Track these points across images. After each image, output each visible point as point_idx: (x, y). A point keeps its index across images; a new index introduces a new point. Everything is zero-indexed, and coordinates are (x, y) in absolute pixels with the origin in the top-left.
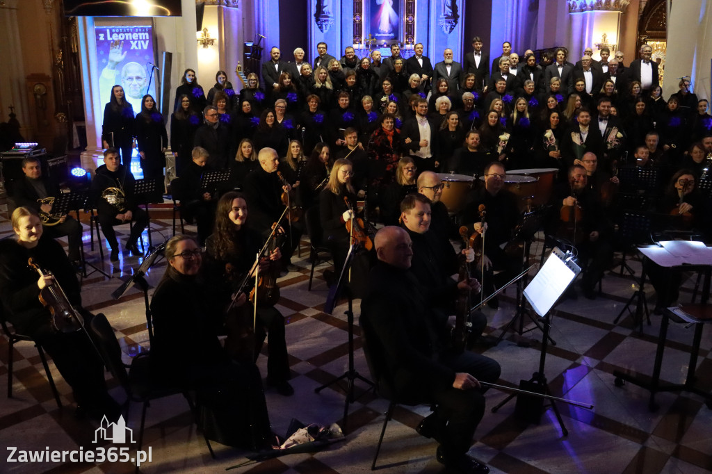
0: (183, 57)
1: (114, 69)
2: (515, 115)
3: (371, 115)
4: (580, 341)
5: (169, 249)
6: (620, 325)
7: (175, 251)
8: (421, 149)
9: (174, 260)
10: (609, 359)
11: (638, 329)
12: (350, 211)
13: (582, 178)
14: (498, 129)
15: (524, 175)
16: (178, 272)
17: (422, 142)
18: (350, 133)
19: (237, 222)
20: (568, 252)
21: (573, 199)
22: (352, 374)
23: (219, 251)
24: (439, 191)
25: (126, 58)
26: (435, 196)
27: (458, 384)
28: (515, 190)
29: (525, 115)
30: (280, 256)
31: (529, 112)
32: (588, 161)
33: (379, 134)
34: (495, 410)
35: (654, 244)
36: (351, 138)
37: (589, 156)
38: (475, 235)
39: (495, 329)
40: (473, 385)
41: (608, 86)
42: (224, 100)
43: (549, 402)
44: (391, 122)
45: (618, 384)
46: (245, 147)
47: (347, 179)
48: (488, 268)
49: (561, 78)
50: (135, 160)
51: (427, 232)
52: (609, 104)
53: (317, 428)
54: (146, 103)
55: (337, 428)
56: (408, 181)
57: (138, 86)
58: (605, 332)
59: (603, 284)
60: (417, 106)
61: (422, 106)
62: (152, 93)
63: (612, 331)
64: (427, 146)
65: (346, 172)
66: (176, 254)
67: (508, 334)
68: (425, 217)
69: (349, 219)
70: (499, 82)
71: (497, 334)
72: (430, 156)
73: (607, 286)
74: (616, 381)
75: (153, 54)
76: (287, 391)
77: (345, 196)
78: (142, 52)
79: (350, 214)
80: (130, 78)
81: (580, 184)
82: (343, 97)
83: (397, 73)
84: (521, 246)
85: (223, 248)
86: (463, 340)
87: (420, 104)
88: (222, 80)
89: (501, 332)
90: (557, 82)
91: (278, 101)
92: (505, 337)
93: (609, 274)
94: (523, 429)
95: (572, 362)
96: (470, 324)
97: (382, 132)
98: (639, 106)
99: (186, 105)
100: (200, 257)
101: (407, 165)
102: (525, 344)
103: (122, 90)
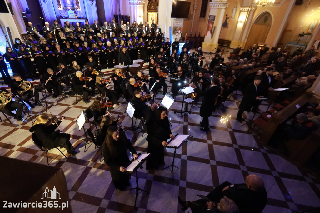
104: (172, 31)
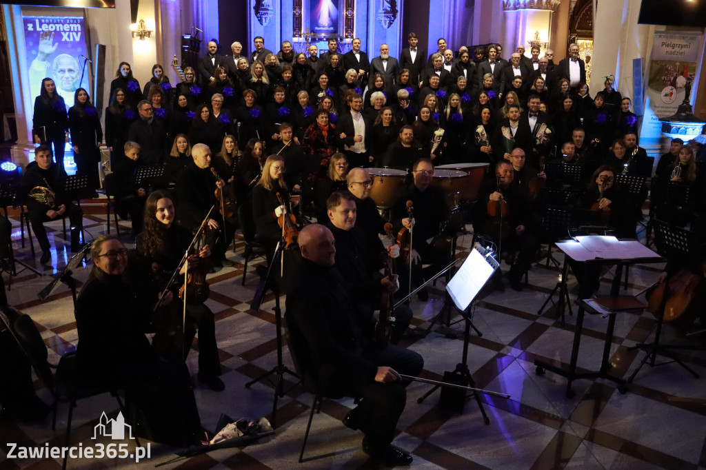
0: (117, 49)
1: (44, 60)
2: (448, 110)
3: (306, 109)
4: (504, 331)
5: (94, 249)
6: (543, 316)
7: (100, 251)
8: (356, 144)
9: (100, 260)
10: (532, 349)
11: (560, 319)
12: (282, 206)
13: (508, 173)
14: (430, 126)
15: (454, 170)
16: (104, 272)
17: (356, 137)
18: (286, 128)
19: (165, 222)
20: (488, 247)
21: (499, 194)
22: (281, 368)
23: (148, 248)
24: (369, 187)
25: (57, 49)
26: (364, 192)
27: (380, 378)
28: (446, 184)
29: (458, 111)
30: (209, 253)
31: (462, 107)
32: (517, 157)
33: (314, 129)
34: (420, 401)
35: (570, 239)
36: (285, 133)
37: (518, 152)
38: (403, 230)
39: (424, 321)
40: (395, 378)
41: (539, 83)
42: (159, 94)
43: (472, 393)
44: (326, 118)
45: (539, 372)
46: (180, 143)
47: (279, 175)
48: (416, 261)
49: (493, 74)
50: (69, 155)
51: (353, 228)
52: (537, 100)
53: (246, 423)
54: (79, 97)
55: (265, 422)
56: (340, 177)
57: (70, 79)
58: (528, 323)
59: (529, 276)
60: (351, 101)
61: (356, 102)
62: (86, 86)
63: (537, 321)
64: (361, 141)
65: (277, 168)
66: (101, 254)
67: (436, 326)
68: (351, 214)
69: (282, 215)
70: (433, 77)
71: (425, 326)
72: (364, 151)
73: (533, 277)
74: (537, 370)
75: (85, 46)
76: (218, 387)
77: (278, 192)
78: (74, 44)
79: (282, 210)
80: (62, 71)
81: (507, 180)
82: (279, 91)
83: (333, 68)
84: (449, 240)
85: (153, 245)
86: (387, 334)
87: (354, 100)
88: (158, 73)
89: (430, 324)
90: (490, 79)
91: (215, 95)
92: (433, 329)
93: (535, 266)
94: (447, 418)
95: (497, 353)
96: (393, 319)
97: (317, 127)
98: (567, 102)
99: (121, 99)
100: (126, 257)
101: (339, 161)
102: (452, 336)
103: (53, 84)
104: (645, 79)
